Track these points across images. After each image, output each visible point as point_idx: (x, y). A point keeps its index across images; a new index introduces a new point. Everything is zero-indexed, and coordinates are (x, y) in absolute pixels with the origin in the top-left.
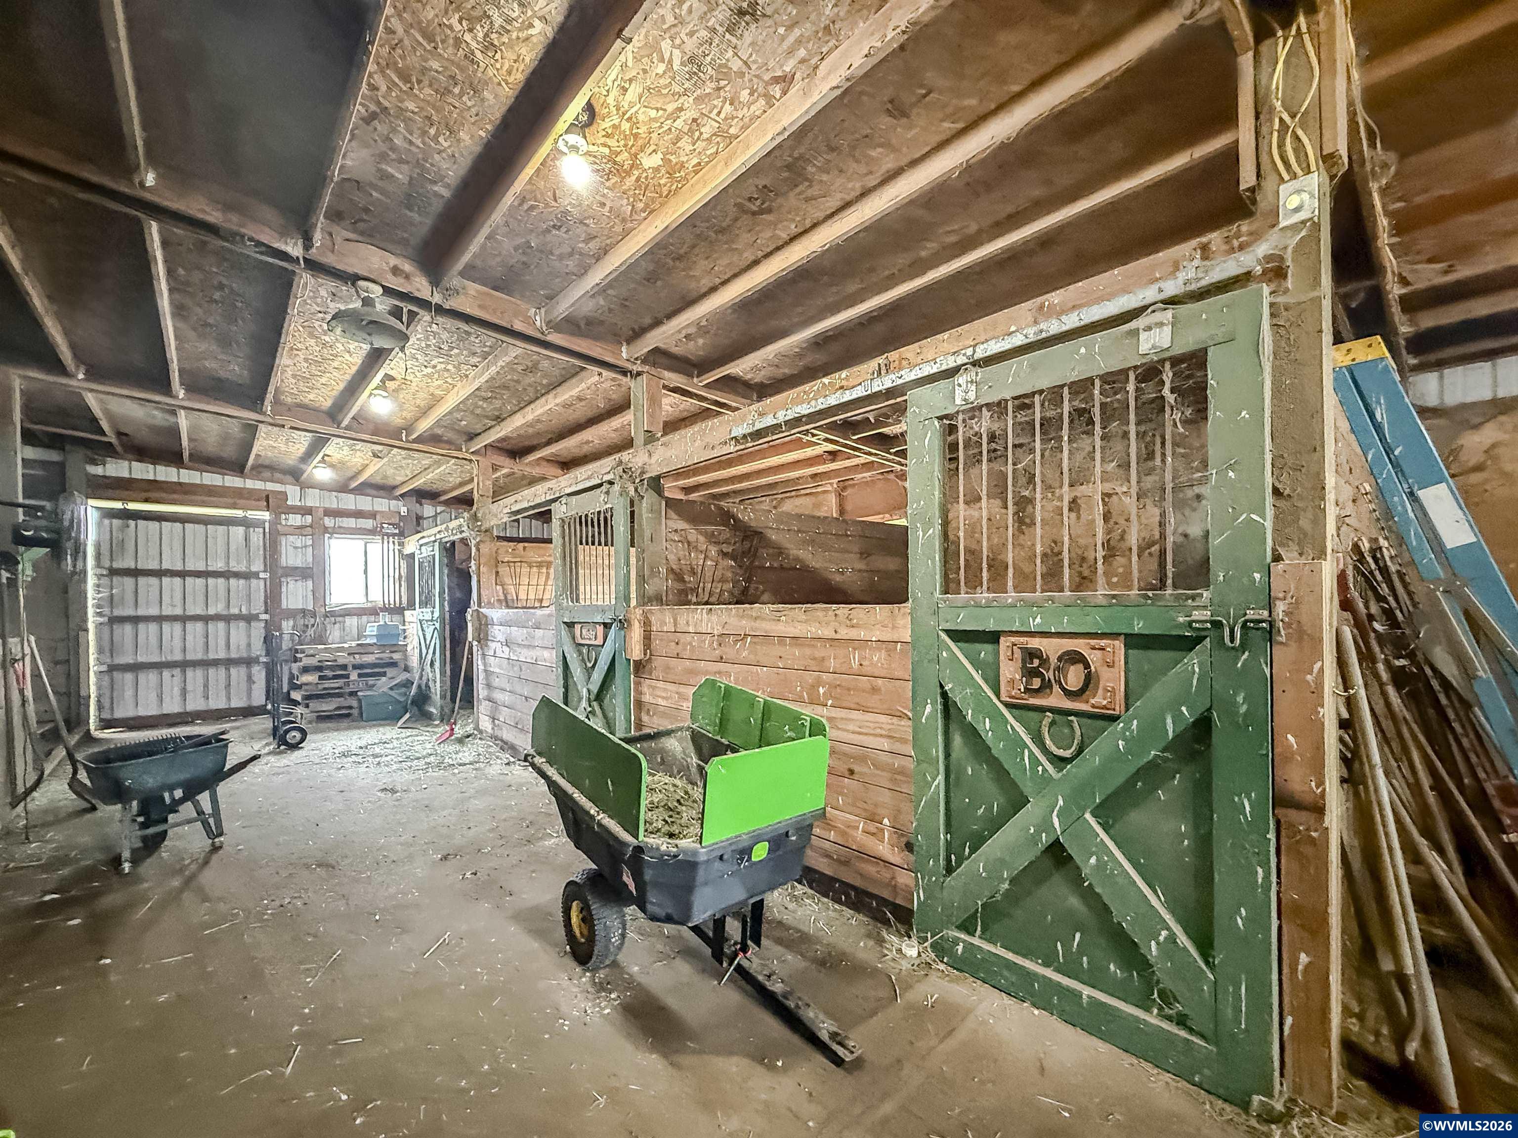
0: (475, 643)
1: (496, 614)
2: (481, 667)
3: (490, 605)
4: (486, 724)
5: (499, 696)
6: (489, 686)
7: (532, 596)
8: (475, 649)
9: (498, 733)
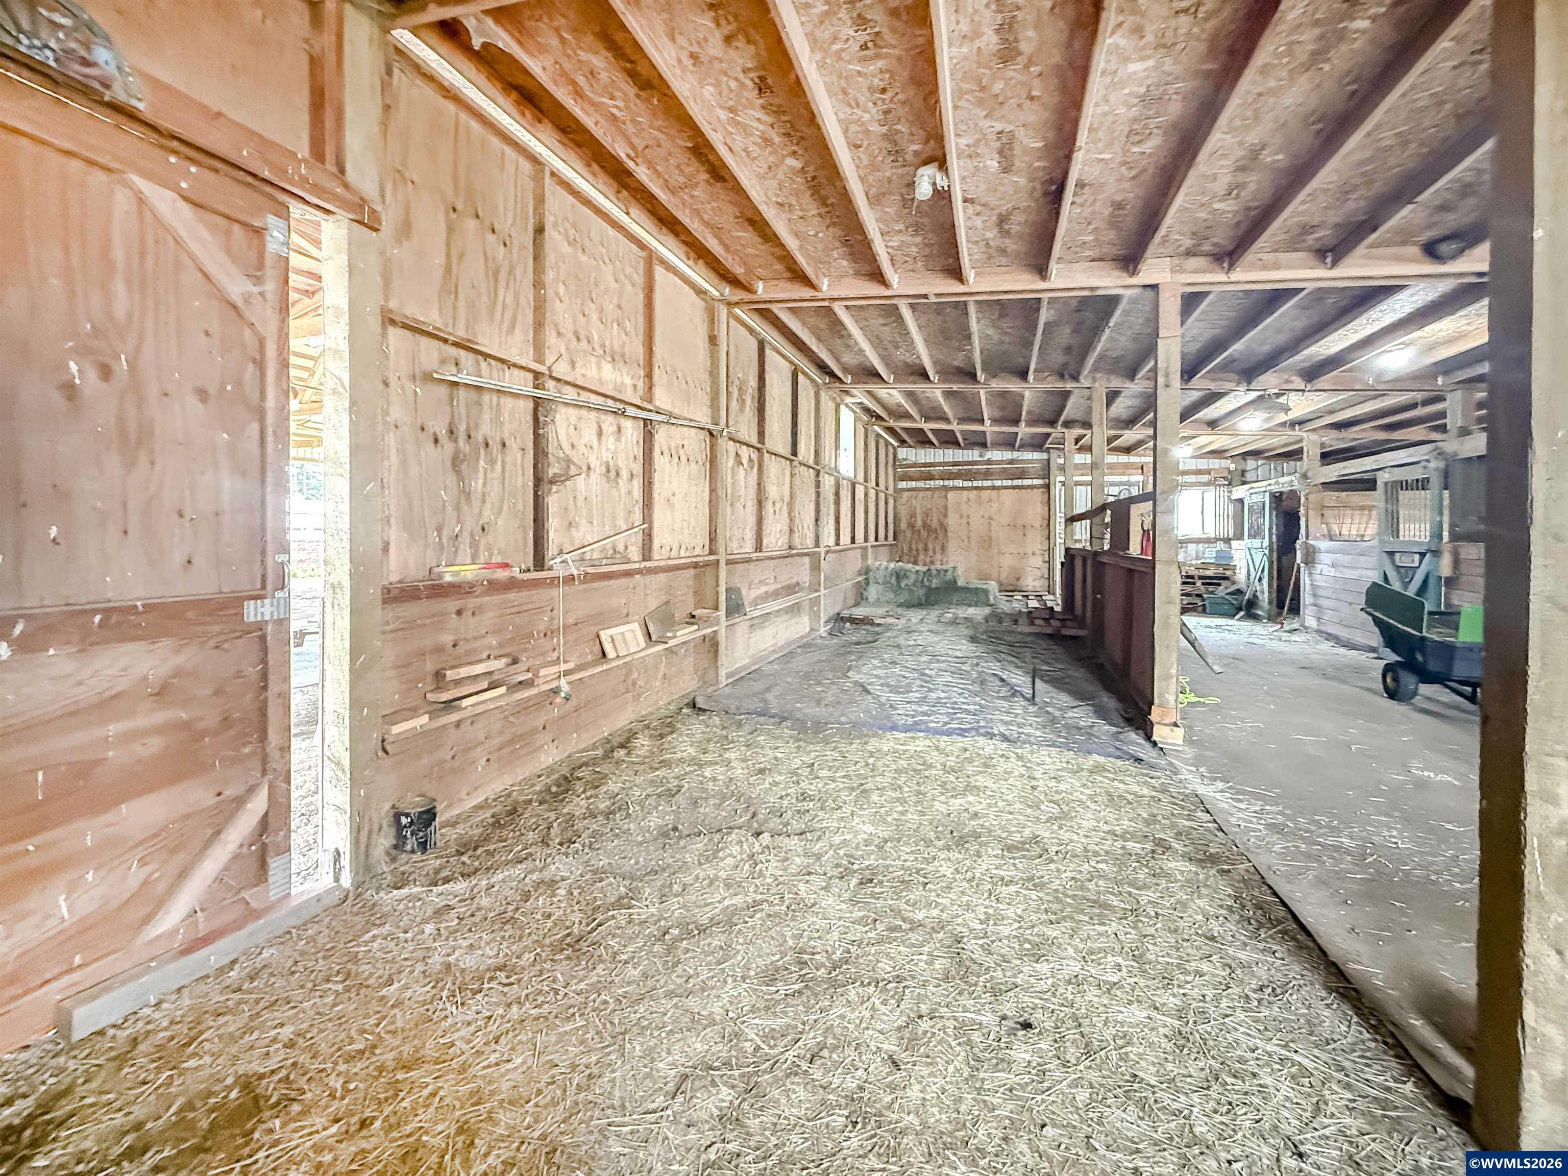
0: (1302, 565)
1: (1323, 544)
2: (1308, 582)
3: (1316, 538)
4: (1311, 622)
5: (1324, 602)
6: (1315, 595)
7: (1354, 532)
8: (1302, 570)
9: (1323, 628)
